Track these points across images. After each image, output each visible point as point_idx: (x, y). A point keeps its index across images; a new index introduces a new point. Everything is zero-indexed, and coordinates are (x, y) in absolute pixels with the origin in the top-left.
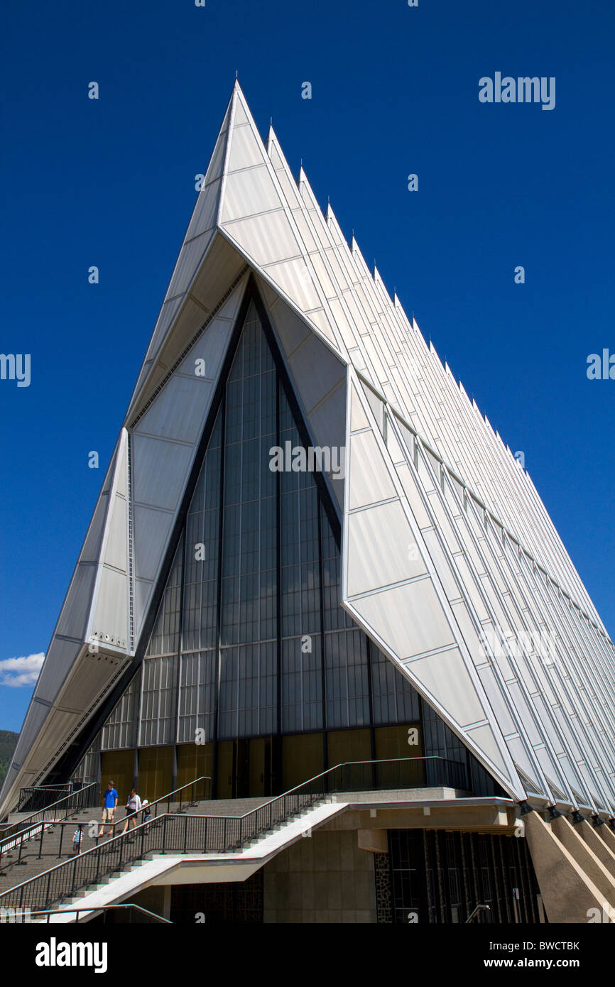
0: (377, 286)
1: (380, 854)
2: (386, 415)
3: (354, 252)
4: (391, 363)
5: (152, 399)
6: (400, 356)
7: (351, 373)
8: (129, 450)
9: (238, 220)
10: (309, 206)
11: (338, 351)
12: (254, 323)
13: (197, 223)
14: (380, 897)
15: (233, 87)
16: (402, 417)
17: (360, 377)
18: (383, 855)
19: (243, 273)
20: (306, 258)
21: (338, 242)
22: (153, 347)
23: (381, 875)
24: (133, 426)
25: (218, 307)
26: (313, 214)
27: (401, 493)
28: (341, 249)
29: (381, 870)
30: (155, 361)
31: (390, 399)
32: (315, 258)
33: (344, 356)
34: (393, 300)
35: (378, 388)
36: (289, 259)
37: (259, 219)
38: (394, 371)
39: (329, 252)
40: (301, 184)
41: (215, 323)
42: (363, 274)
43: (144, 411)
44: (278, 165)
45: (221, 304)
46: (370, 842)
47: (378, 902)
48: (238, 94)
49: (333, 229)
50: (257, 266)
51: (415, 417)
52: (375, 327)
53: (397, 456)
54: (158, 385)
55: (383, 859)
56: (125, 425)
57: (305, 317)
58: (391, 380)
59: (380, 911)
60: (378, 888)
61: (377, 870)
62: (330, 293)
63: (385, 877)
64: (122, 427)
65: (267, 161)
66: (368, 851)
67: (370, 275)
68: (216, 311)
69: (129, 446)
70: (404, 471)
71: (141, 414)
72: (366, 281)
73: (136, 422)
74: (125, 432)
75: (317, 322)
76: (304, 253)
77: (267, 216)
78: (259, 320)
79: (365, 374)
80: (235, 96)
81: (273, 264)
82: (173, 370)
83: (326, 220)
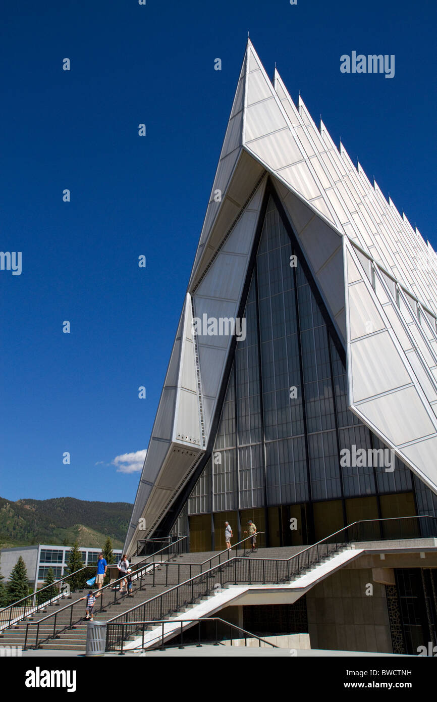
0: (361, 176)
1: (390, 586)
2: (373, 270)
3: (342, 153)
4: (374, 231)
5: (206, 272)
6: (381, 226)
7: (346, 241)
8: (193, 308)
9: (256, 139)
10: (307, 123)
11: (335, 226)
12: (273, 211)
13: (227, 145)
14: (391, 616)
15: (247, 44)
16: (386, 270)
17: (352, 244)
18: (392, 586)
19: (263, 177)
20: (308, 161)
21: (330, 147)
22: (203, 236)
23: (391, 600)
24: (194, 291)
25: (247, 203)
26: (310, 129)
27: (388, 325)
28: (332, 152)
29: (391, 597)
30: (206, 244)
31: (376, 258)
32: (314, 161)
33: (340, 230)
34: (373, 185)
35: (366, 250)
36: (295, 164)
37: (272, 137)
38: (377, 237)
39: (324, 155)
40: (300, 108)
41: (245, 215)
42: (350, 169)
43: (201, 280)
44: (282, 96)
45: (248, 200)
46: (382, 576)
47: (391, 620)
48: (251, 49)
49: (325, 138)
50: (273, 171)
51: (395, 270)
52: (361, 206)
53: (383, 298)
54: (210, 261)
55: (392, 589)
56: (189, 291)
57: (309, 204)
58: (376, 245)
59: (392, 627)
60: (390, 610)
61: (388, 597)
62: (326, 184)
63: (394, 602)
64: (187, 292)
65: (275, 94)
66: (380, 583)
67: (355, 169)
68: (245, 205)
69: (192, 305)
70: (389, 309)
71: (199, 282)
72: (352, 173)
73: (196, 288)
74: (189, 296)
75: (319, 207)
76: (306, 157)
77: (277, 134)
78: (276, 209)
79: (356, 241)
80: (249, 50)
81: (283, 168)
82: (218, 250)
83: (320, 132)
